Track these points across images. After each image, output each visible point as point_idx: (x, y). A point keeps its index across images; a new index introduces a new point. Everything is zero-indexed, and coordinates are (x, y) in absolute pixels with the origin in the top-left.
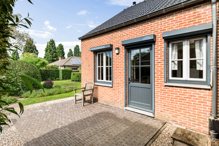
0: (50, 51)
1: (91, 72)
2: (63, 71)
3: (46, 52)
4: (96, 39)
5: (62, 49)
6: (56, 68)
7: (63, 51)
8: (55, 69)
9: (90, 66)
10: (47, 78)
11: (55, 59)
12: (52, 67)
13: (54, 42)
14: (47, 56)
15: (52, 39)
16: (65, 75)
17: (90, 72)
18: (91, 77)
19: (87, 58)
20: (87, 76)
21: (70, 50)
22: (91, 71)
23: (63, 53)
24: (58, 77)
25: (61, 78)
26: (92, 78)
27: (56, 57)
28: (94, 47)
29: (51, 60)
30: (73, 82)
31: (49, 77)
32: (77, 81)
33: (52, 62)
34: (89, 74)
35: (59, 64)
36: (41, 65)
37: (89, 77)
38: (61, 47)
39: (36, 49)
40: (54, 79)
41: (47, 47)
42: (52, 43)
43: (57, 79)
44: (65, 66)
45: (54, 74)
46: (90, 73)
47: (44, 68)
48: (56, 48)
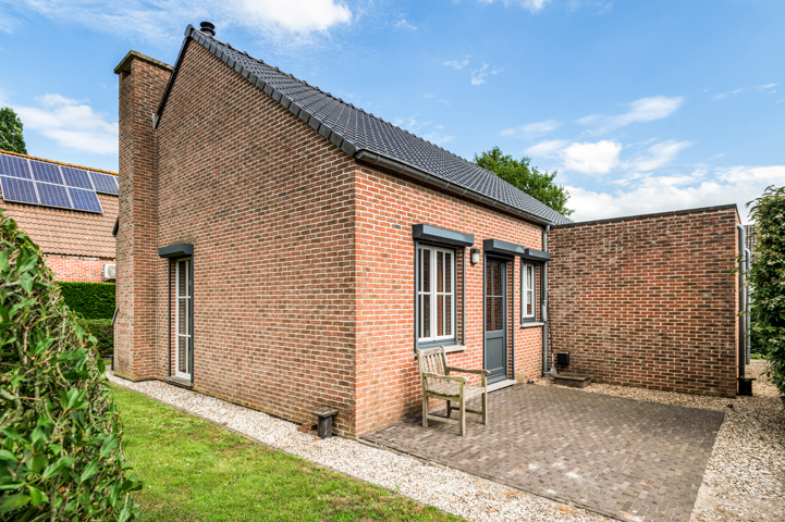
1: (403, 312)
4: (422, 194)
9: (398, 287)
17: (399, 312)
18: (404, 332)
19: (385, 256)
20: (388, 328)
22: (405, 307)
26: (407, 336)
28: (433, 226)
34: (394, 322)
37: (394, 332)
46: (399, 317)
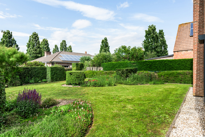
0: (34, 46)
2: (52, 69)
3: (28, 47)
5: (46, 44)
6: (42, 66)
7: (48, 47)
8: (39, 67)
10: (29, 80)
11: (40, 55)
12: (36, 64)
13: (37, 35)
14: (30, 51)
15: (35, 33)
16: (54, 75)
21: (56, 46)
23: (48, 49)
24: (45, 78)
25: (50, 79)
27: (40, 53)
29: (34, 57)
30: (70, 86)
31: (31, 78)
32: (76, 84)
33: (35, 59)
35: (45, 60)
36: (18, 59)
38: (46, 43)
39: (15, 43)
40: (39, 81)
41: (29, 42)
42: (35, 37)
43: (44, 80)
44: (53, 63)
45: (39, 73)
47: (24, 65)
48: (40, 43)
